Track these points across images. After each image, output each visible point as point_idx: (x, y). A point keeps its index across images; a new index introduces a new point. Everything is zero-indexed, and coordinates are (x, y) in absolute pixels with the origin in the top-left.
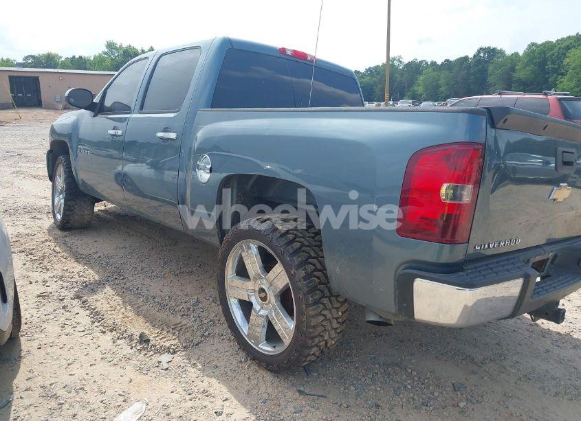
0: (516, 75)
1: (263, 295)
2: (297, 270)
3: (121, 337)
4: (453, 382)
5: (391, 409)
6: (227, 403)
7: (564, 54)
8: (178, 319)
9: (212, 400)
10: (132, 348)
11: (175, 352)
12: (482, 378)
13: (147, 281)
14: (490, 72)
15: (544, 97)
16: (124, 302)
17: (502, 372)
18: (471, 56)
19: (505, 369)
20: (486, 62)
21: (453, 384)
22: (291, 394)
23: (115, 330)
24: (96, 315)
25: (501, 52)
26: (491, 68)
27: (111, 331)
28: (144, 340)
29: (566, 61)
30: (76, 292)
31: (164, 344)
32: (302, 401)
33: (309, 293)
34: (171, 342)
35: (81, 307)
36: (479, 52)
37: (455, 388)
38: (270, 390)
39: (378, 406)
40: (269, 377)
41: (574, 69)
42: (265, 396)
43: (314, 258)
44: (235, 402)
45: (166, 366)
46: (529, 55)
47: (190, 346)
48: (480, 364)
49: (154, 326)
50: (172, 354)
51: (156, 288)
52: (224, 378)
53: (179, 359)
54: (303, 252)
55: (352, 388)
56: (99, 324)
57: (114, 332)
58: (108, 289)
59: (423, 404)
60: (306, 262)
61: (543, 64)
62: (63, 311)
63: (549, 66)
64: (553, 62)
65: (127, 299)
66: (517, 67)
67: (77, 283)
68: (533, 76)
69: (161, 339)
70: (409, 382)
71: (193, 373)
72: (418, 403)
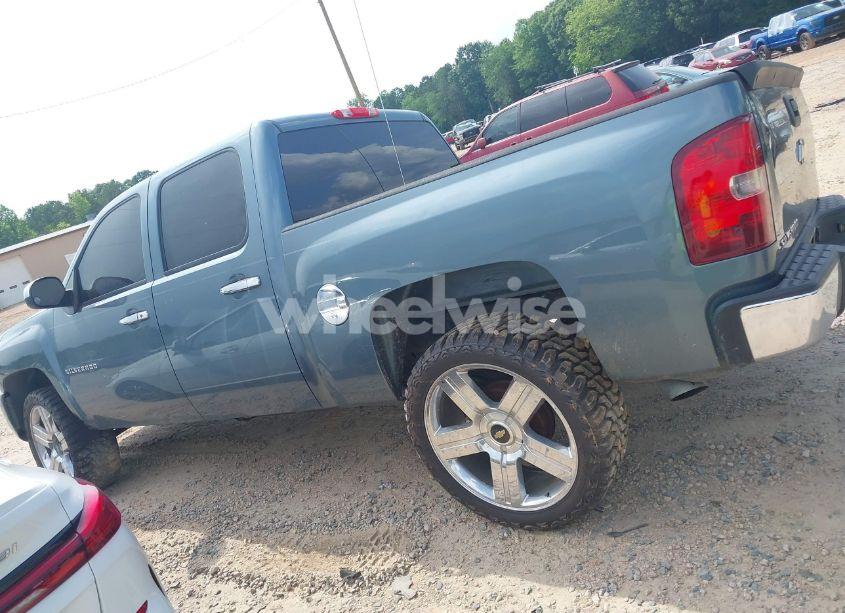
0: (517, 67)
1: (500, 434)
2: (553, 374)
3: (313, 589)
4: (772, 435)
5: (734, 499)
6: (535, 594)
7: (562, 21)
8: (371, 530)
9: (512, 600)
10: (342, 596)
11: (406, 572)
12: (798, 415)
13: (276, 506)
14: (484, 74)
15: (597, 75)
16: (272, 547)
17: (813, 399)
18: (452, 62)
19: (812, 392)
20: (475, 63)
21: (774, 437)
22: (603, 543)
23: (296, 585)
24: (248, 581)
25: (487, 46)
26: (483, 68)
27: (290, 590)
28: (351, 577)
29: (569, 29)
30: (189, 567)
31: (385, 567)
32: (625, 544)
33: (582, 397)
34: (391, 560)
35: (216, 582)
36: (460, 54)
37: (781, 441)
38: (574, 552)
39: (717, 504)
40: (558, 538)
41: (581, 35)
42: (574, 561)
43: (562, 351)
44: (545, 587)
45: (412, 593)
46: (521, 37)
47: (421, 553)
48: (781, 402)
49: (343, 554)
50: (405, 574)
51: (297, 508)
52: (504, 567)
53: (419, 576)
54: (546, 349)
55: (668, 499)
56: (265, 588)
57: (297, 589)
58: (229, 542)
59: (764, 475)
60: (557, 361)
61: (542, 41)
62: (193, 600)
63: (552, 42)
64: (554, 35)
65: (272, 542)
66: (514, 58)
67: (177, 555)
68: (538, 61)
69: (373, 564)
70: (724, 459)
71: (455, 583)
72: (759, 477)
